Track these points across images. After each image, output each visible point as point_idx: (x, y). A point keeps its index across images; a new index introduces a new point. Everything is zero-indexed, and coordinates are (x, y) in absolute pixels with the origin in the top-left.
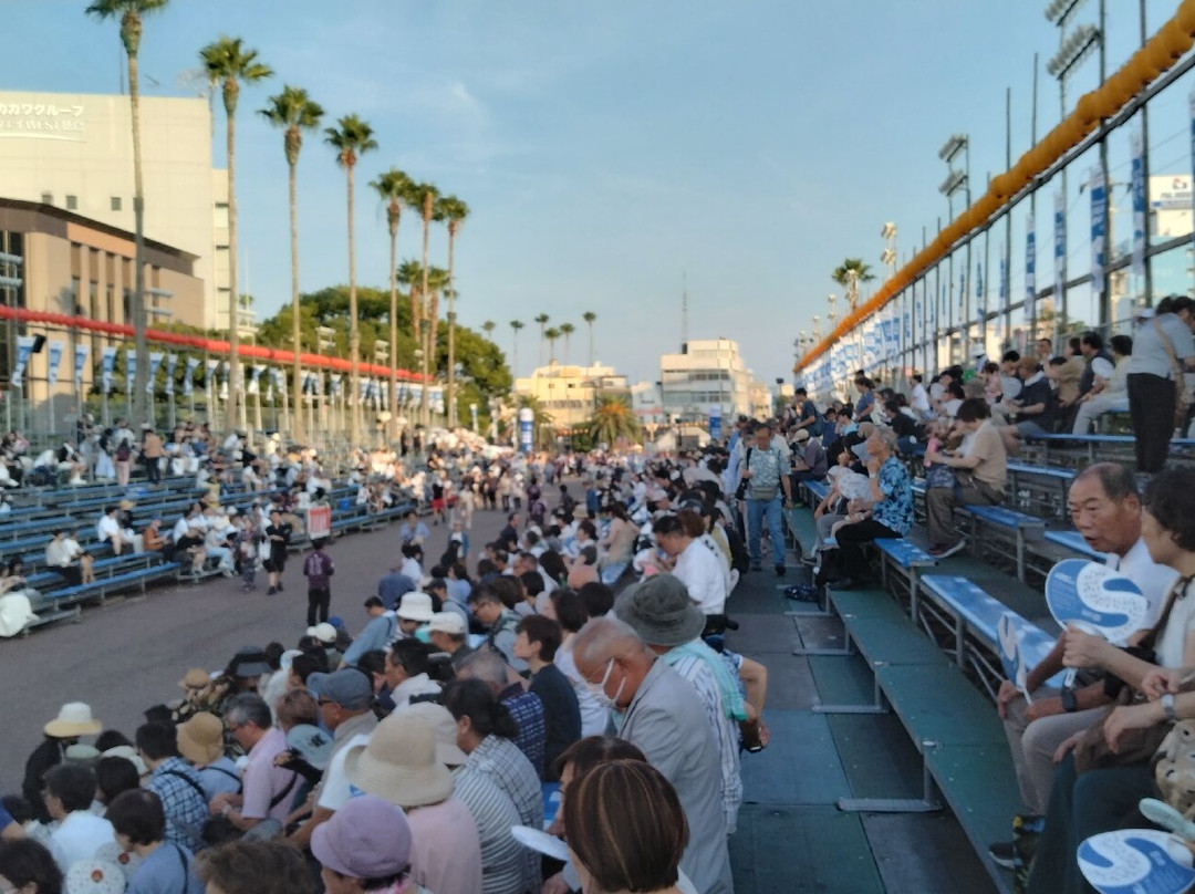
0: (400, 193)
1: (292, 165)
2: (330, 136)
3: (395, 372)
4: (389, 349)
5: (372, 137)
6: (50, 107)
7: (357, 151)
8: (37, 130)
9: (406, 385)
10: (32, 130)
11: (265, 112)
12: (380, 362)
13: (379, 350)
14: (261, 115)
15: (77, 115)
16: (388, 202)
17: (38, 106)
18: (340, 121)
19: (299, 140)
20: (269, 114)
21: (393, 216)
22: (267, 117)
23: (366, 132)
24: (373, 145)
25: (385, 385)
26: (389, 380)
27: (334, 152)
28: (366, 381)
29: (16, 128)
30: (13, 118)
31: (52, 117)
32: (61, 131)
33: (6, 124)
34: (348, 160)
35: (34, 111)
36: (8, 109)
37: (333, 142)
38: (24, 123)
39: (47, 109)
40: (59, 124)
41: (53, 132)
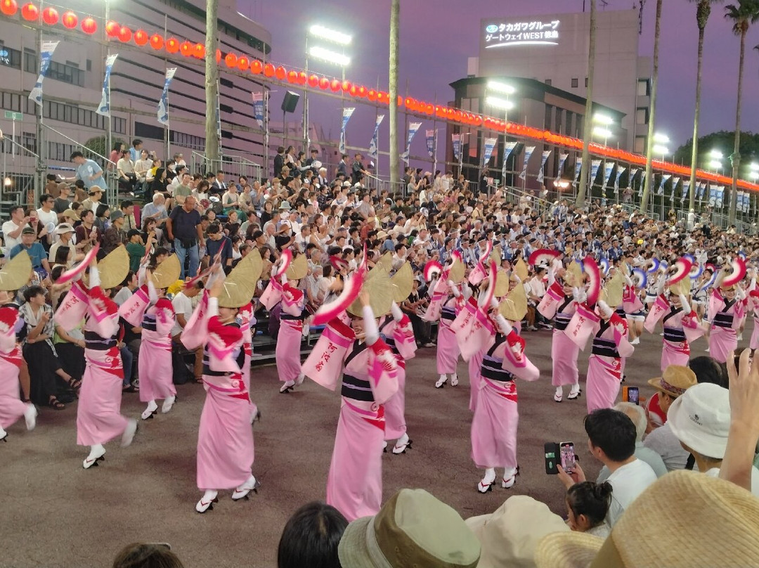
1: (702, 28)
2: (729, 11)
6: (538, 23)
7: (749, 20)
8: (530, 40)
10: (527, 40)
15: (553, 27)
17: (532, 23)
19: (708, 9)
27: (731, 23)
29: (517, 40)
30: (516, 33)
31: (539, 31)
32: (544, 39)
33: (512, 37)
34: (742, 28)
35: (528, 28)
36: (514, 28)
37: (731, 15)
38: (522, 36)
39: (536, 25)
40: (543, 34)
41: (539, 40)
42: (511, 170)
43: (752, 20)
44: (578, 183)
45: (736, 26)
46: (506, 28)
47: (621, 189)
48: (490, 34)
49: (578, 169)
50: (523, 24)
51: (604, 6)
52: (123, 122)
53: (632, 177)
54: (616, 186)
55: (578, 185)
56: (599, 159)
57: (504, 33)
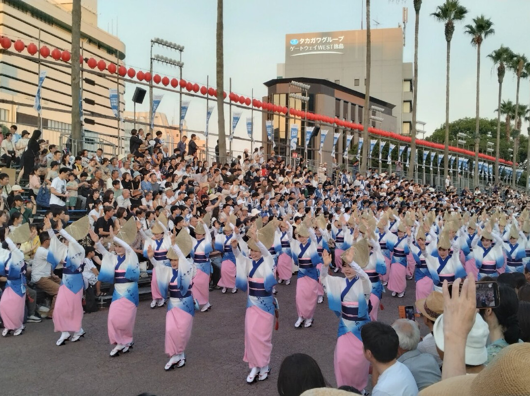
0: (505, 60)
1: (449, 42)
2: (468, 29)
3: (497, 159)
4: (494, 147)
5: (492, 27)
6: (329, 38)
7: (483, 35)
8: (323, 50)
9: (503, 167)
10: (320, 50)
11: (435, 14)
12: (489, 153)
13: (490, 147)
14: (433, 15)
15: (340, 41)
16: (498, 65)
17: (324, 38)
18: (474, 20)
19: (453, 28)
20: (438, 15)
21: (501, 72)
22: (436, 17)
23: (489, 24)
24: (492, 31)
25: (491, 166)
26: (493, 164)
27: (470, 37)
28: (481, 163)
29: (313, 50)
30: (313, 45)
31: (329, 43)
32: (333, 50)
33: (309, 48)
34: (478, 41)
35: (322, 41)
36: (311, 41)
37: (470, 32)
38: (317, 48)
39: (327, 39)
40: (333, 46)
41: (330, 50)
42: (310, 147)
43: (485, 35)
44: (361, 156)
45: (473, 40)
46: (305, 41)
47: (393, 161)
48: (293, 46)
49: (360, 146)
50: (317, 39)
51: (377, 25)
52: (7, 112)
53: (401, 153)
54: (389, 159)
55: (361, 159)
56: (376, 139)
57: (304, 45)
